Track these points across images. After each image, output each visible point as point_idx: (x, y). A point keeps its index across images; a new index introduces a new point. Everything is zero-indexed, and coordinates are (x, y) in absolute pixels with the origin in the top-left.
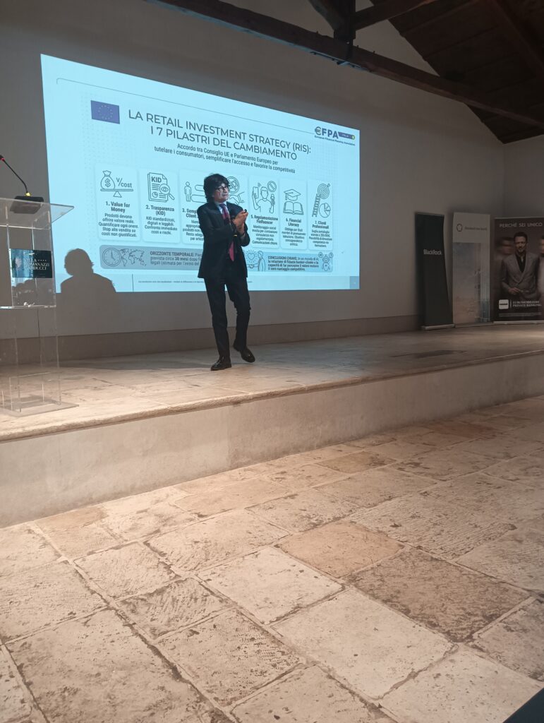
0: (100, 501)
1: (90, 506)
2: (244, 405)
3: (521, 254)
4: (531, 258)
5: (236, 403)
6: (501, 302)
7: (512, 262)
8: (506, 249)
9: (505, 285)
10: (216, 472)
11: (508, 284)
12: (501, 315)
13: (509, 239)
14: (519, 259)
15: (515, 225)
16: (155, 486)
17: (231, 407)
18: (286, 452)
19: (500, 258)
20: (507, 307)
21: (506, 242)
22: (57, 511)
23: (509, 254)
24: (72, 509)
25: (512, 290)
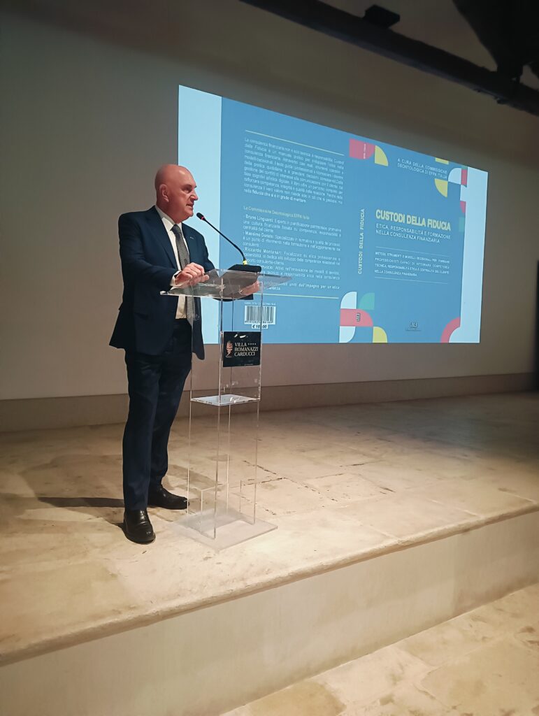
0: (317, 672)
1: (307, 680)
2: (473, 532)
5: (466, 530)
10: (439, 621)
16: (377, 646)
17: (460, 535)
18: (510, 589)
22: (271, 689)
24: (286, 685)
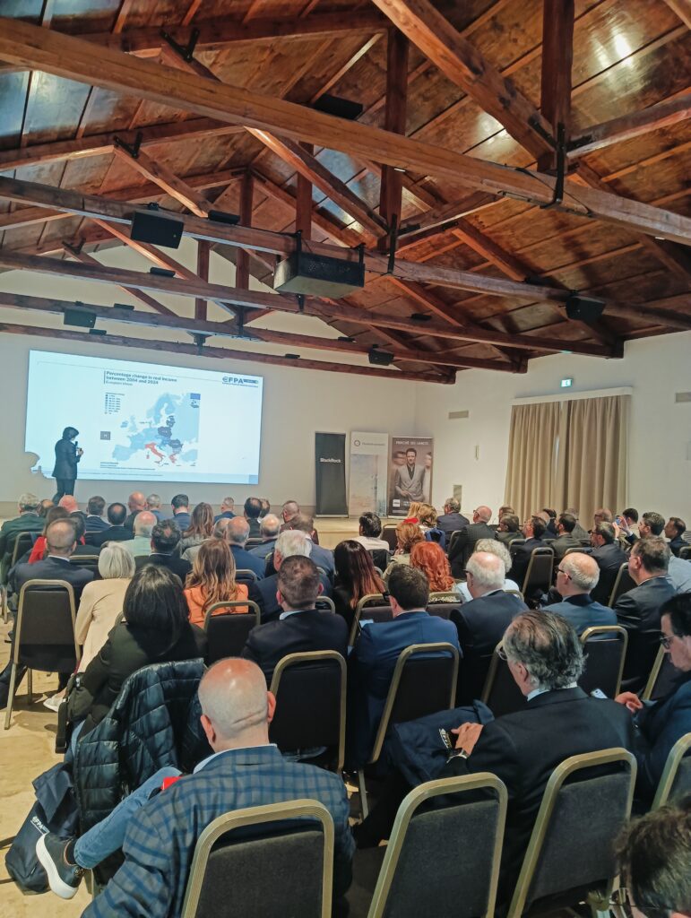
3: (411, 465)
4: (418, 469)
6: (395, 501)
7: (404, 471)
8: (400, 461)
9: (398, 488)
11: (400, 487)
12: (394, 511)
13: (402, 453)
14: (409, 469)
15: (407, 443)
19: (395, 467)
20: (399, 506)
21: (400, 455)
23: (402, 465)
25: (403, 492)
